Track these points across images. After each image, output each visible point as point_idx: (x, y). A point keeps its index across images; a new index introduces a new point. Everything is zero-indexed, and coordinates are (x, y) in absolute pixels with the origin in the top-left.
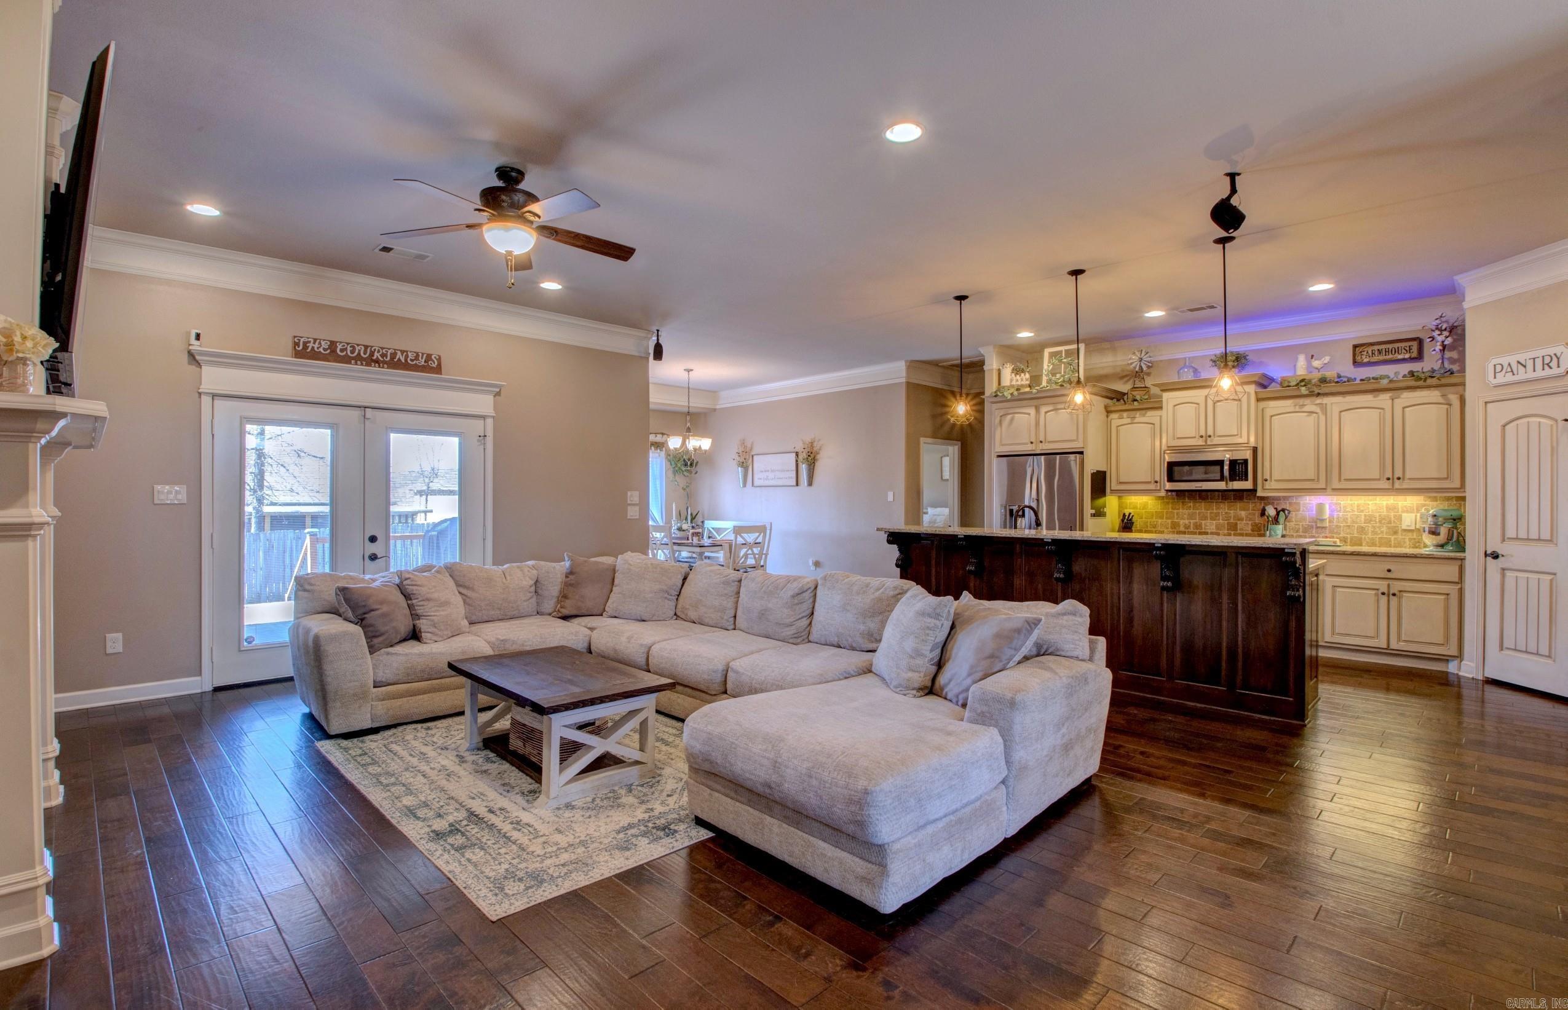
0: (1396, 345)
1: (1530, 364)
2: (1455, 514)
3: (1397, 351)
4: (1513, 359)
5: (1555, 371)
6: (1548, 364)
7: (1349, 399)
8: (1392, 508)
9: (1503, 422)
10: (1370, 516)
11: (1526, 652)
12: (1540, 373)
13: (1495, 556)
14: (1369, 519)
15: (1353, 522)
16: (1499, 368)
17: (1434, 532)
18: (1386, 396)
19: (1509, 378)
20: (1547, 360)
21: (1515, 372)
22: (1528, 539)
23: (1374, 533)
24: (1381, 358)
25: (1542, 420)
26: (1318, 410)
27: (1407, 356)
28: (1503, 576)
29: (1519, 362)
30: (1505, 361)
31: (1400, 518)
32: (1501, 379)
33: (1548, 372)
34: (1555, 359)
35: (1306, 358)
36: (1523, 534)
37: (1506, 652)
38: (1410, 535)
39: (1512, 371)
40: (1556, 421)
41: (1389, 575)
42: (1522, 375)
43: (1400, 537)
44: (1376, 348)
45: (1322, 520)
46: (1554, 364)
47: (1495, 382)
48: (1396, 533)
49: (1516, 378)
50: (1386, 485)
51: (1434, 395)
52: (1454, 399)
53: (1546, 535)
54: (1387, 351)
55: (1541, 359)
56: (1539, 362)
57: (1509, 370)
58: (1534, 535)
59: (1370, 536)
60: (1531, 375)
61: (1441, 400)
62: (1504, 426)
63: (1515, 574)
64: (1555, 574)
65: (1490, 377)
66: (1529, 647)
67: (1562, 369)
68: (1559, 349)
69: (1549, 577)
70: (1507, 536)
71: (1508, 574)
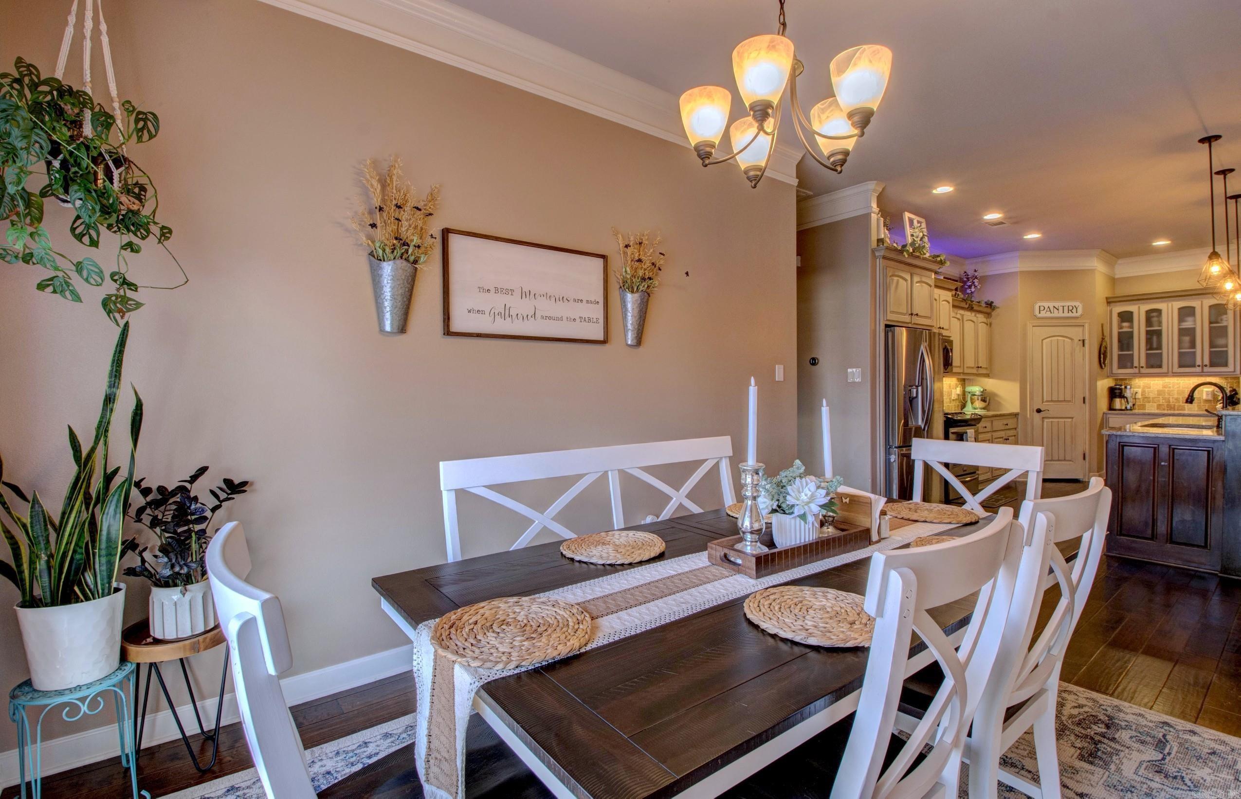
1: (1061, 309)
4: (1051, 305)
5: (1074, 314)
6: (1071, 310)
9: (1043, 337)
11: (1059, 460)
12: (1066, 314)
13: (1039, 411)
16: (1042, 308)
18: (974, 315)
19: (1048, 314)
20: (1071, 308)
21: (1052, 312)
22: (1058, 401)
25: (1066, 339)
28: (1043, 422)
29: (1054, 307)
30: (1046, 305)
32: (1043, 314)
33: (1070, 314)
34: (1075, 309)
36: (1054, 399)
39: (1050, 311)
40: (1072, 339)
42: (1056, 314)
46: (1074, 310)
47: (1039, 315)
49: (1052, 315)
50: (976, 371)
53: (1068, 398)
55: (1067, 307)
56: (1066, 309)
57: (1048, 310)
58: (1061, 398)
60: (1061, 314)
62: (1042, 340)
63: (1051, 420)
64: (1072, 418)
65: (1037, 312)
66: (1062, 457)
67: (1078, 314)
68: (1077, 304)
69: (1070, 420)
70: (1045, 400)
71: (1046, 420)
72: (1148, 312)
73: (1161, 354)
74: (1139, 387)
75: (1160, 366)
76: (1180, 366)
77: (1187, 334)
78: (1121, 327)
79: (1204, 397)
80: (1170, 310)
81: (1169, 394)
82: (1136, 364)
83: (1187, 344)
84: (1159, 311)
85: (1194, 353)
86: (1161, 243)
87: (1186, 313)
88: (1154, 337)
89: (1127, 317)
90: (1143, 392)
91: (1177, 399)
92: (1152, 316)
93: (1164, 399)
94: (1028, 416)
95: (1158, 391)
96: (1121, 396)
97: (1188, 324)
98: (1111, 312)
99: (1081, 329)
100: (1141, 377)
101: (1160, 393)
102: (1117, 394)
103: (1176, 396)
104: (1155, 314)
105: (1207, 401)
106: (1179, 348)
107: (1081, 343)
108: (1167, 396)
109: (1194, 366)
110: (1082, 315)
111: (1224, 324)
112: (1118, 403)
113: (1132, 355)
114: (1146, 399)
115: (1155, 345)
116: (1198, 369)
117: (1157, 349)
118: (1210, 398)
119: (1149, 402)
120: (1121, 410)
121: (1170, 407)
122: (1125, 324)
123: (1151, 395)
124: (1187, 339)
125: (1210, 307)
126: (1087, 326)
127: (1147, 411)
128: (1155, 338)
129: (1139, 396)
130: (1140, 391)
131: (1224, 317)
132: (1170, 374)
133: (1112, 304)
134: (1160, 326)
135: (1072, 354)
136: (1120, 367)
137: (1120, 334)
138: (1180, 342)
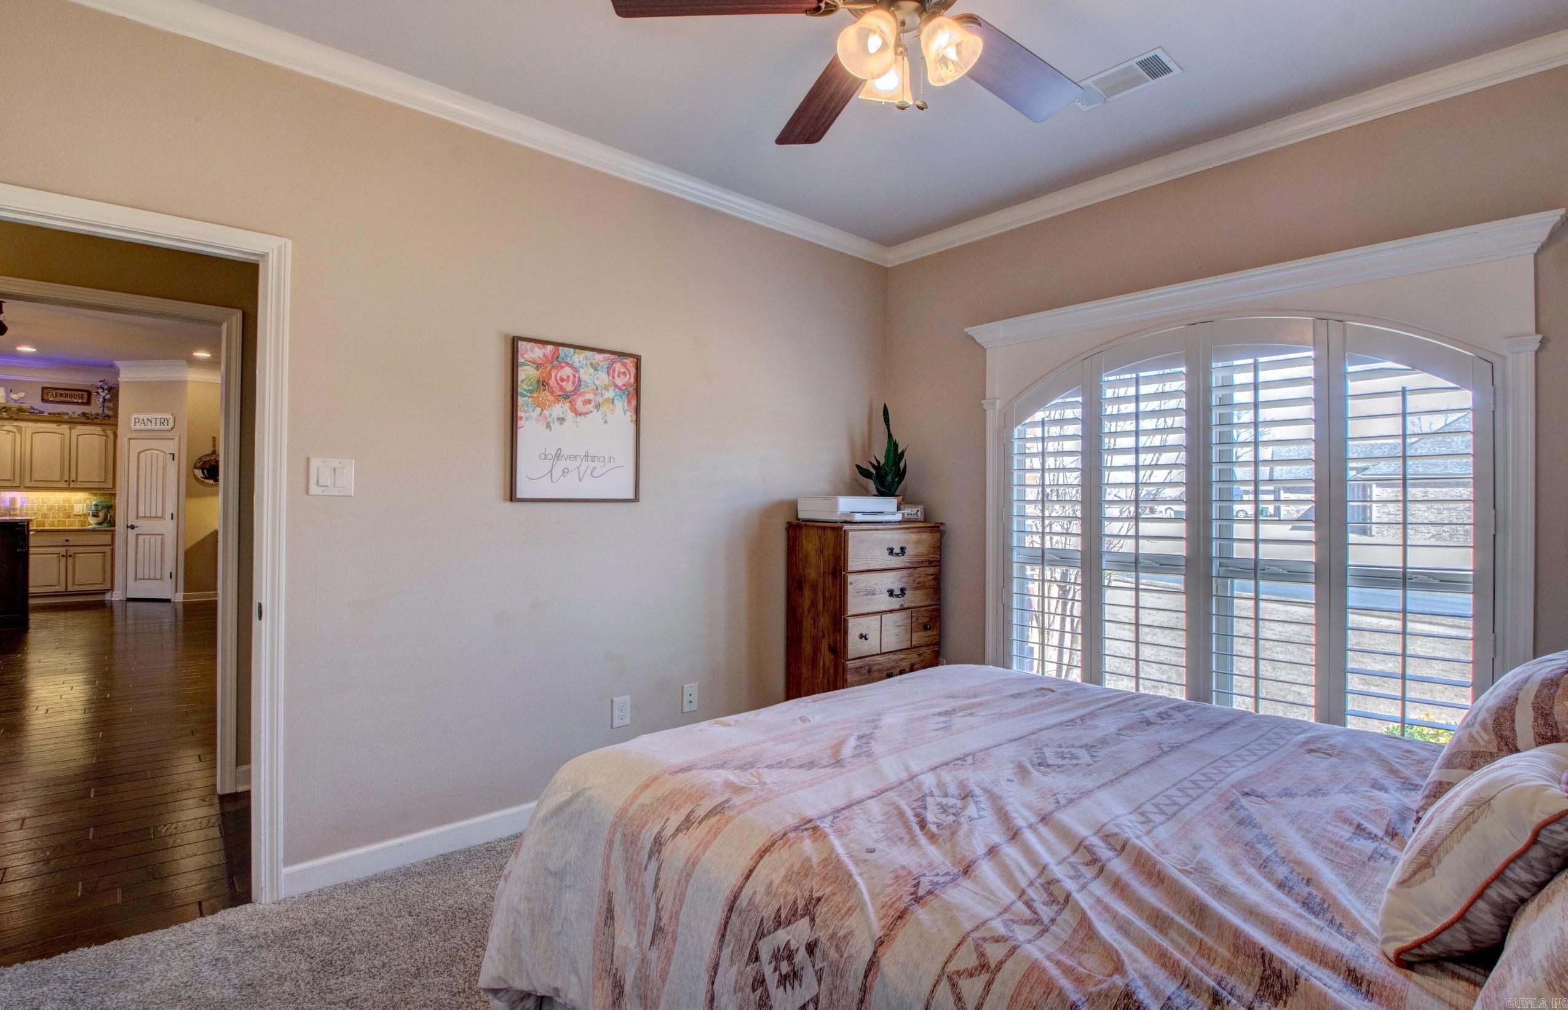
0: (73, 393)
1: (154, 421)
2: (109, 504)
3: (73, 396)
4: (145, 417)
5: (166, 427)
6: (162, 423)
7: (39, 425)
8: (68, 501)
9: (139, 451)
10: (52, 506)
11: (149, 580)
12: (158, 427)
13: (133, 527)
14: (50, 508)
15: (39, 510)
16: (137, 421)
17: (95, 515)
18: (66, 426)
19: (143, 427)
20: (162, 420)
21: (146, 424)
22: (150, 517)
23: (54, 517)
24: (62, 399)
25: (159, 453)
26: (15, 431)
27: (80, 401)
28: (137, 538)
29: (148, 419)
30: (141, 417)
31: (72, 507)
32: (138, 427)
33: (162, 427)
34: (166, 421)
35: (6, 391)
36: (148, 515)
37: (138, 581)
38: (79, 518)
39: (144, 423)
40: (165, 453)
41: (67, 544)
42: (149, 427)
43: (72, 519)
44: (59, 391)
45: (14, 509)
46: (165, 423)
47: (135, 428)
48: (69, 517)
49: (146, 428)
50: (65, 485)
51: (97, 429)
52: (110, 433)
53: (159, 514)
54: (66, 395)
55: (159, 419)
56: (158, 421)
58: (153, 515)
59: (51, 519)
60: (154, 427)
61: (102, 433)
62: (139, 454)
63: (145, 537)
65: (131, 425)
66: (152, 576)
67: (171, 427)
69: (161, 537)
70: (140, 516)
71: (140, 537)
94: (123, 532)
99: (172, 442)
107: (171, 457)
126: (177, 439)
135: (164, 468)
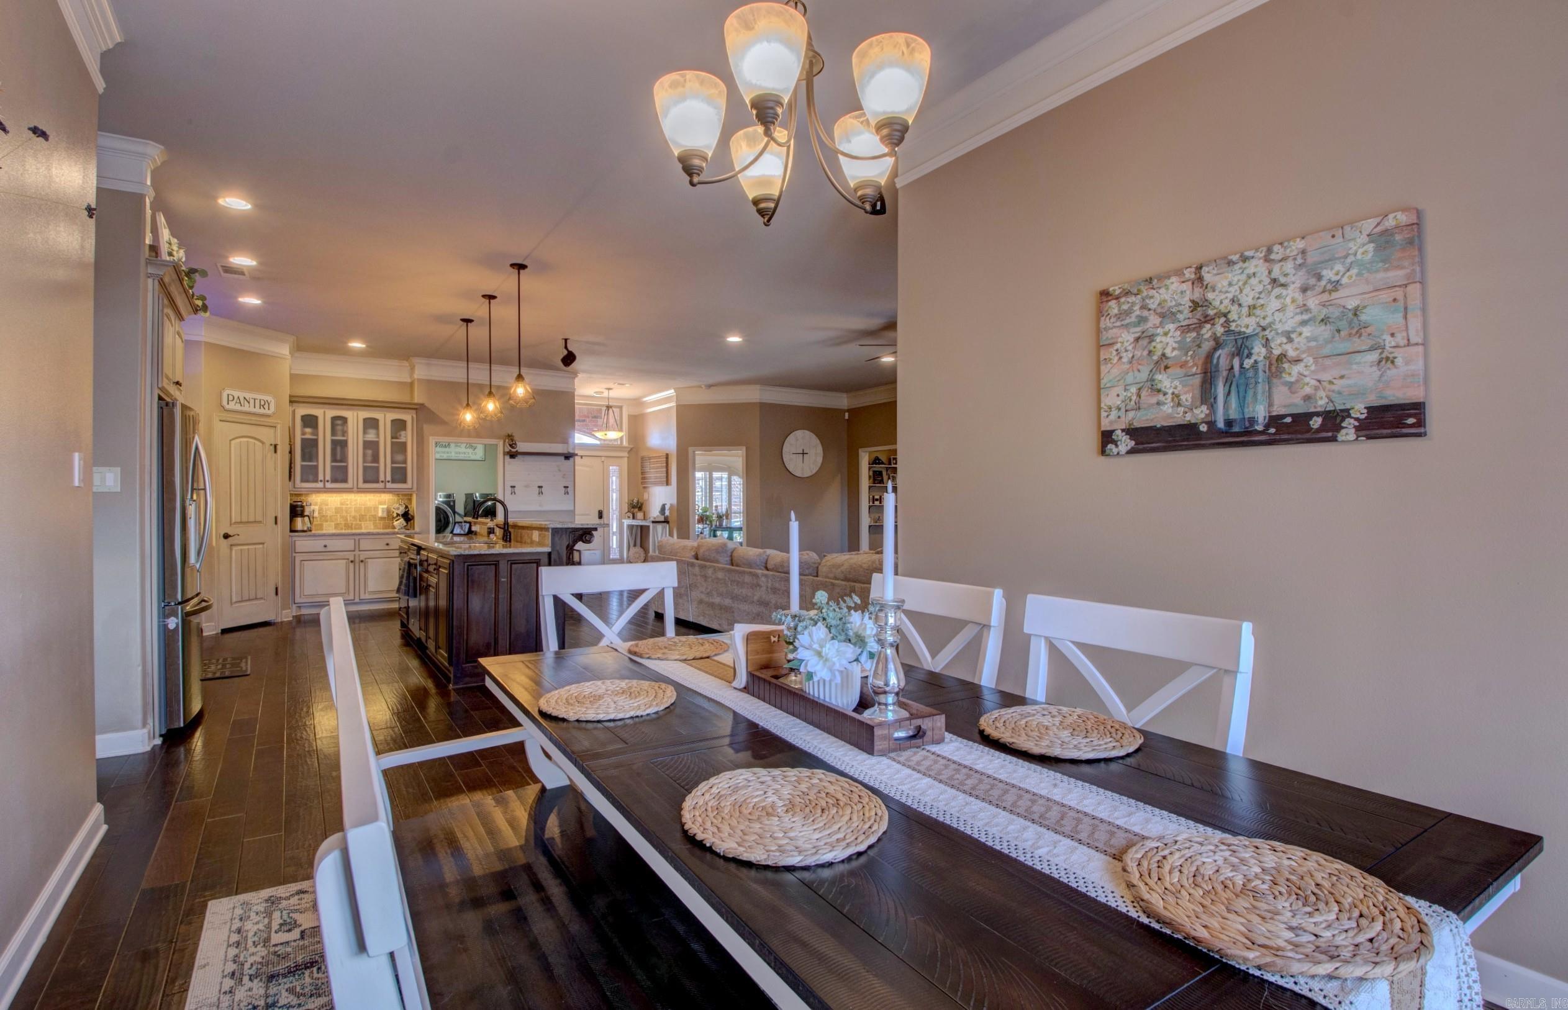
1: (252, 402)
4: (242, 395)
5: (266, 411)
6: (263, 406)
9: (230, 438)
11: (249, 600)
12: (257, 410)
13: (226, 536)
16: (231, 398)
19: (238, 407)
20: (262, 403)
21: (242, 404)
22: (248, 522)
25: (256, 442)
28: (231, 550)
29: (244, 398)
30: (236, 394)
32: (232, 406)
33: (262, 411)
34: (266, 404)
36: (244, 519)
39: (240, 403)
40: (263, 443)
42: (246, 408)
46: (266, 406)
47: (227, 407)
49: (242, 408)
53: (259, 518)
55: (259, 401)
56: (257, 402)
57: (238, 401)
58: (252, 519)
60: (252, 410)
62: (231, 440)
63: (240, 547)
64: (263, 544)
65: (225, 403)
66: (252, 596)
67: (270, 412)
68: (269, 398)
69: (261, 546)
70: (233, 521)
71: (235, 548)
72: (334, 419)
73: (346, 467)
74: (316, 504)
75: (345, 481)
76: (365, 481)
77: (371, 447)
78: (303, 433)
79: (380, 514)
80: (355, 418)
81: (347, 512)
82: (321, 477)
83: (369, 458)
84: (344, 420)
85: (377, 469)
86: (357, 345)
87: (371, 424)
88: (339, 447)
89: (310, 421)
90: (320, 510)
91: (354, 517)
92: (339, 423)
93: (342, 517)
94: (214, 544)
95: (336, 508)
96: (302, 515)
97: (371, 436)
98: (294, 412)
99: (272, 430)
100: (325, 492)
101: (338, 510)
102: (299, 512)
103: (353, 514)
104: (339, 422)
105: (382, 518)
106: (364, 461)
107: (272, 448)
108: (344, 514)
109: (377, 481)
110: (274, 413)
111: (402, 440)
112: (299, 523)
113: (316, 467)
114: (324, 518)
115: (339, 457)
116: (381, 485)
117: (341, 461)
118: (385, 515)
119: (327, 521)
120: (303, 531)
121: (347, 526)
122: (308, 430)
123: (329, 513)
124: (369, 452)
125: (392, 421)
126: (279, 426)
127: (324, 532)
128: (339, 449)
129: (316, 514)
130: (317, 508)
131: (403, 433)
132: (355, 489)
133: (295, 404)
134: (343, 436)
135: (263, 462)
136: (302, 481)
137: (303, 440)
138: (364, 455)
